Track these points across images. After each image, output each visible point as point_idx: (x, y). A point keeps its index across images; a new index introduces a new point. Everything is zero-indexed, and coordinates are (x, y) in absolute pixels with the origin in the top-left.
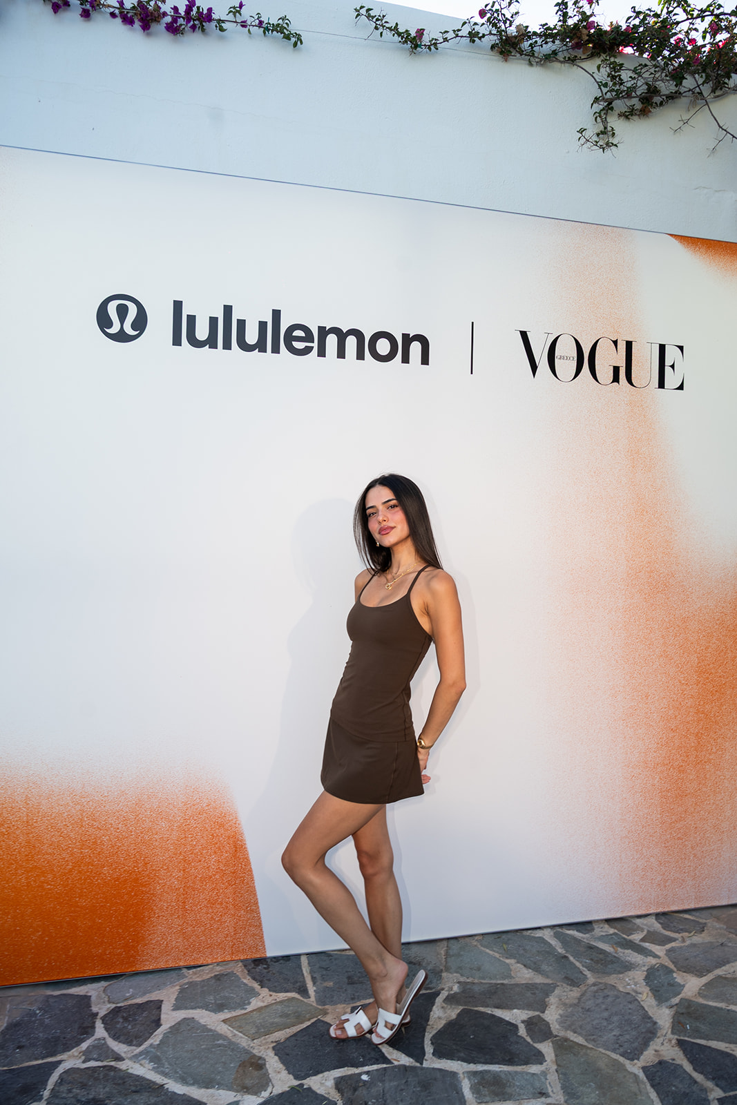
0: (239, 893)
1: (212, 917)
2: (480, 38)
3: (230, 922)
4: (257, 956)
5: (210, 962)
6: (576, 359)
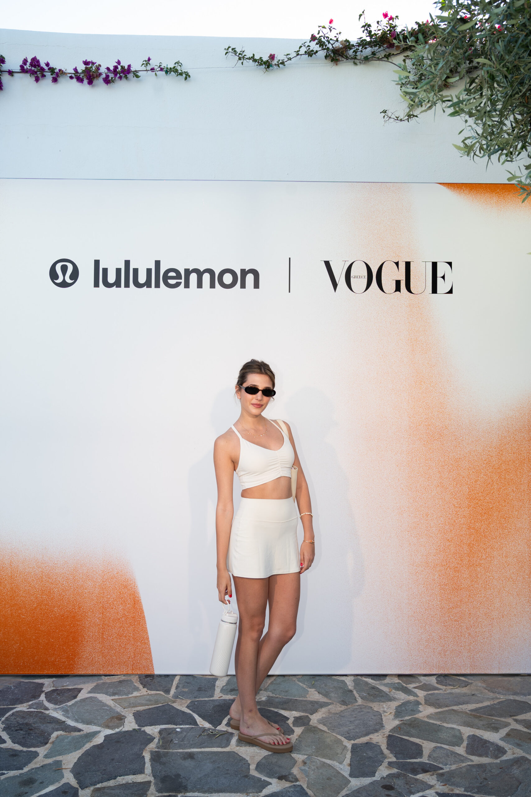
1: (120, 645)
2: (315, 53)
3: (131, 649)
4: (149, 673)
5: (119, 673)
6: (366, 277)
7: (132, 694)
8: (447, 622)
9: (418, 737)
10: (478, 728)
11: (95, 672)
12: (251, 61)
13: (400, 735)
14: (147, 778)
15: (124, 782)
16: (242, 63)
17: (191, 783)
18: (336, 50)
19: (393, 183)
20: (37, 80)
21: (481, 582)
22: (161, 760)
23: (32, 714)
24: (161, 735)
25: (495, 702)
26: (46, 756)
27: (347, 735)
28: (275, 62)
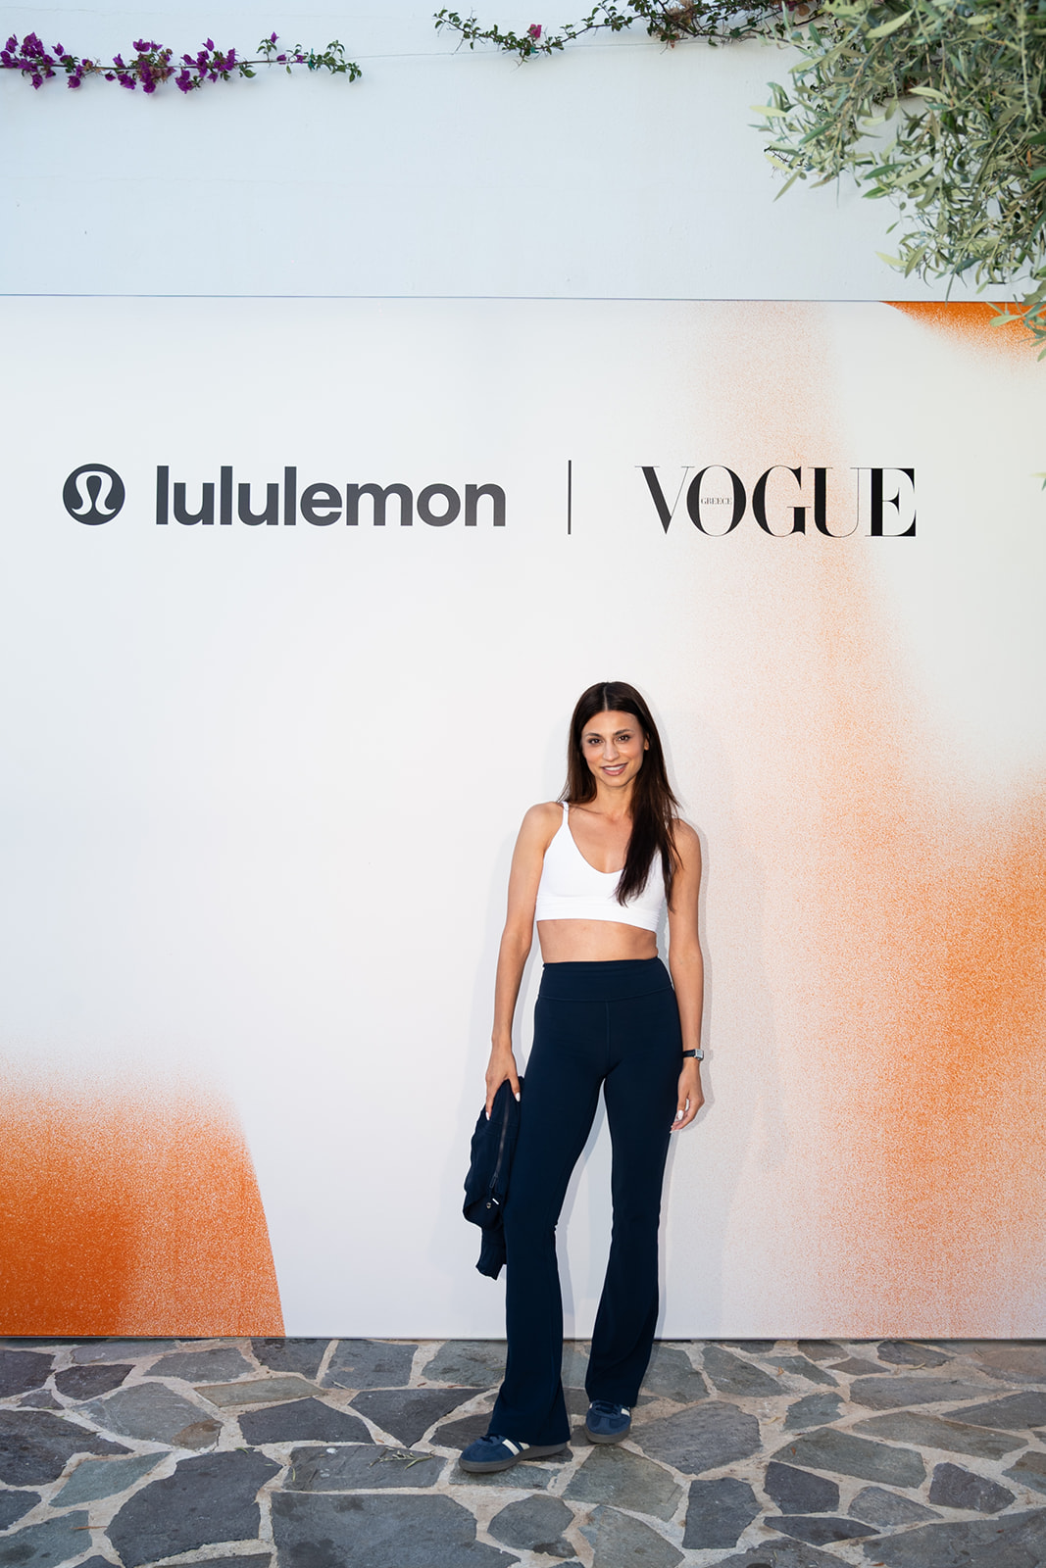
0: (248, 1245)
1: (213, 1276)
2: (626, 23)
3: (236, 1283)
4: (273, 1334)
5: (210, 1335)
6: (732, 501)
7: (237, 1377)
8: (901, 1231)
9: (830, 1469)
10: (959, 1451)
11: (160, 1332)
12: (490, 40)
13: (794, 1463)
14: (263, 1547)
15: (215, 1555)
16: (472, 44)
17: (353, 1558)
18: (671, 17)
19: (789, 303)
20: (37, 82)
21: (975, 1146)
22: (293, 1512)
23: (27, 1418)
24: (294, 1462)
25: (999, 1398)
26: (55, 1503)
27: (683, 1463)
28: (541, 42)
